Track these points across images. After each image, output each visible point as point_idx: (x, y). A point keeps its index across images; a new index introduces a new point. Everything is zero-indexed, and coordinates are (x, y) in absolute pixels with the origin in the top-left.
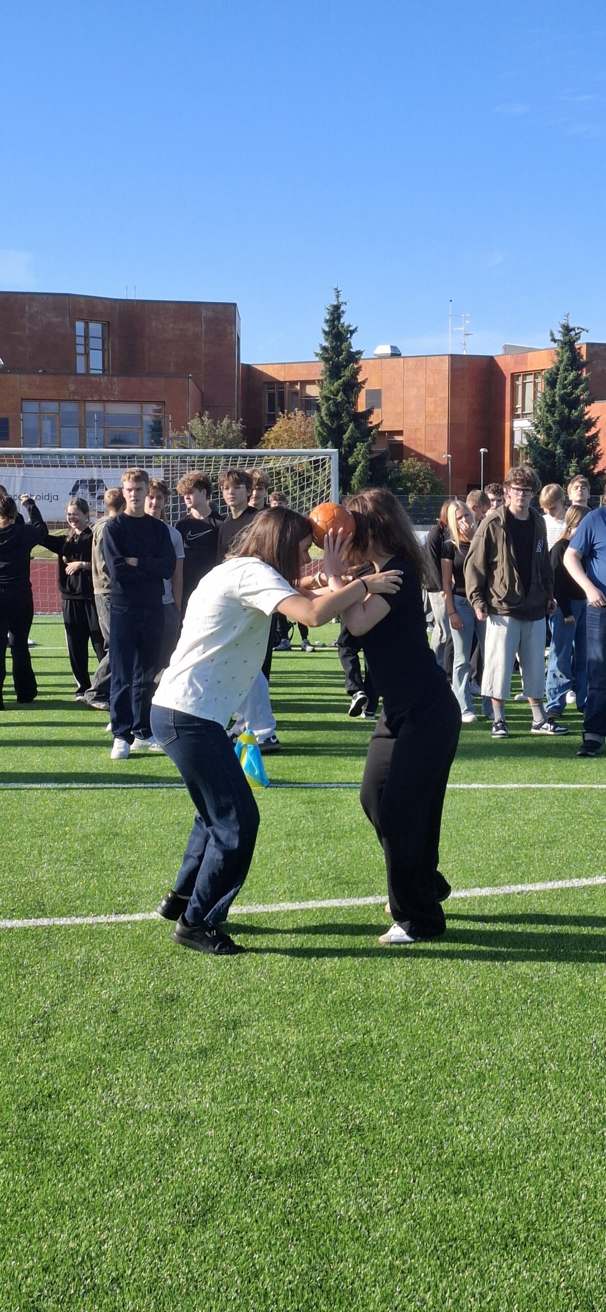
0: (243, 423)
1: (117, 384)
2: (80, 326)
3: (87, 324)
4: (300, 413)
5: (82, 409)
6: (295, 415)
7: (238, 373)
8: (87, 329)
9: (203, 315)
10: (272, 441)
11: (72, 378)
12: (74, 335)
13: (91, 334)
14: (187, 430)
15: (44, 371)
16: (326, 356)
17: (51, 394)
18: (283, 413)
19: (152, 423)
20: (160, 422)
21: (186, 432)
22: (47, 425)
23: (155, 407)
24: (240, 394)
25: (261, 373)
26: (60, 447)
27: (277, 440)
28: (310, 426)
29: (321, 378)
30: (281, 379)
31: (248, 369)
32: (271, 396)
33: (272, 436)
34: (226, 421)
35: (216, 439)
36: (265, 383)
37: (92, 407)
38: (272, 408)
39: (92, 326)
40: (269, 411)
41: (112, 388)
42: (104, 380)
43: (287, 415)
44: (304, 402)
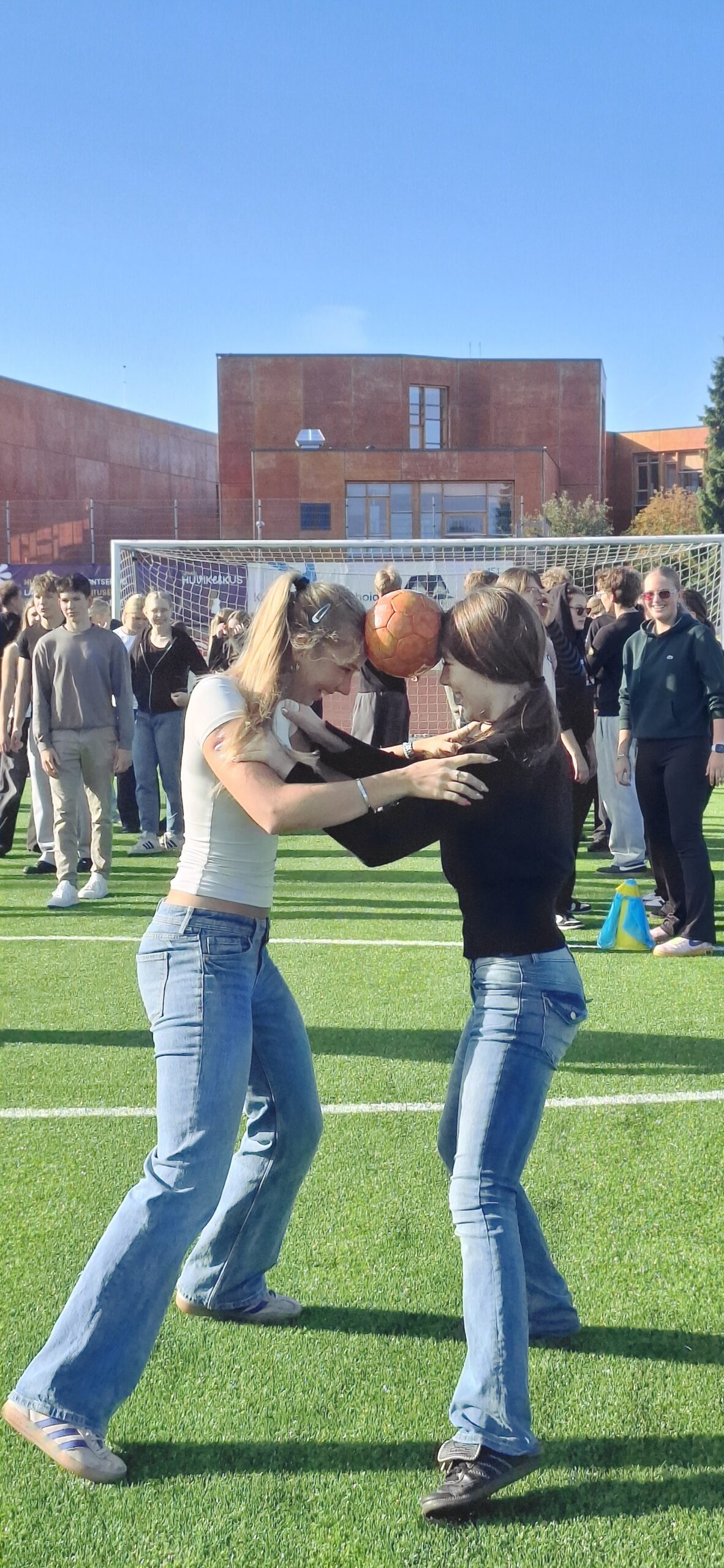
0: (607, 503)
1: (458, 460)
2: (414, 392)
3: (422, 389)
4: (680, 490)
5: (417, 490)
6: (673, 492)
7: (602, 444)
8: (422, 396)
9: (562, 373)
10: (645, 524)
11: (405, 454)
12: (407, 405)
13: (427, 402)
14: (542, 513)
15: (372, 448)
16: (712, 420)
17: (380, 474)
18: (658, 491)
19: (499, 507)
20: (509, 505)
21: (540, 516)
22: (375, 511)
23: (503, 487)
24: (605, 471)
25: (630, 443)
26: (390, 538)
27: (651, 523)
28: (692, 506)
29: (706, 446)
30: (655, 449)
31: (615, 438)
32: (643, 470)
33: (645, 518)
34: (588, 502)
35: (576, 523)
36: (634, 454)
37: (428, 489)
38: (643, 484)
39: (428, 391)
40: (640, 488)
41: (452, 465)
42: (442, 455)
43: (664, 492)
44: (682, 476)
